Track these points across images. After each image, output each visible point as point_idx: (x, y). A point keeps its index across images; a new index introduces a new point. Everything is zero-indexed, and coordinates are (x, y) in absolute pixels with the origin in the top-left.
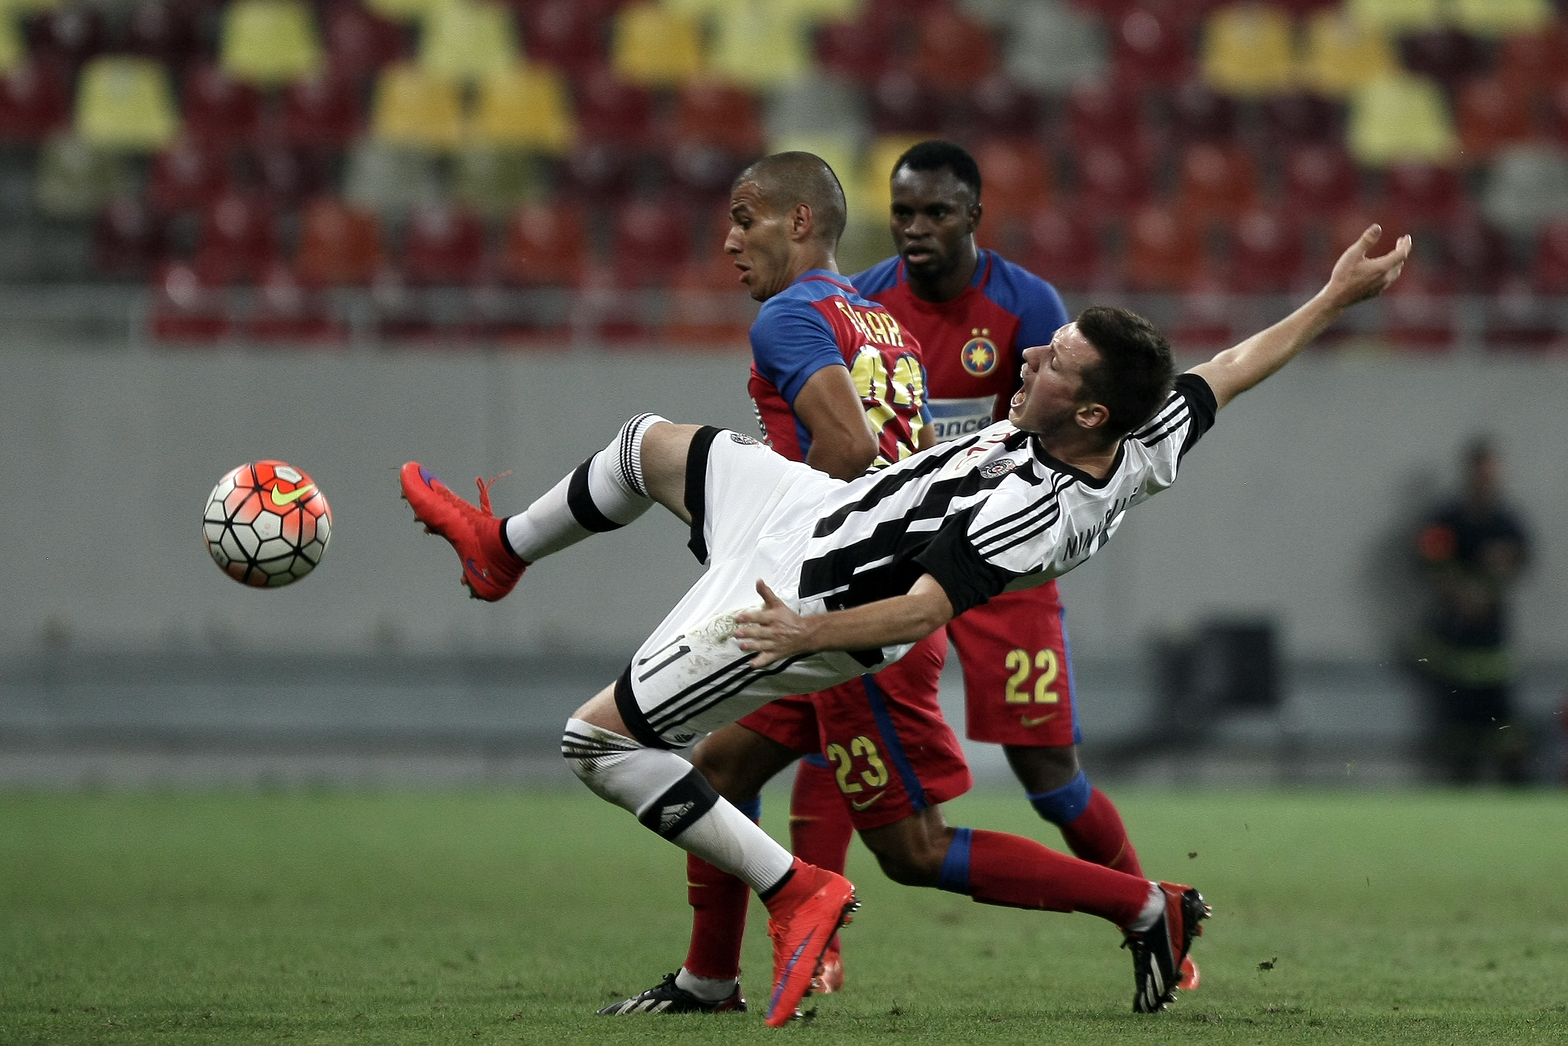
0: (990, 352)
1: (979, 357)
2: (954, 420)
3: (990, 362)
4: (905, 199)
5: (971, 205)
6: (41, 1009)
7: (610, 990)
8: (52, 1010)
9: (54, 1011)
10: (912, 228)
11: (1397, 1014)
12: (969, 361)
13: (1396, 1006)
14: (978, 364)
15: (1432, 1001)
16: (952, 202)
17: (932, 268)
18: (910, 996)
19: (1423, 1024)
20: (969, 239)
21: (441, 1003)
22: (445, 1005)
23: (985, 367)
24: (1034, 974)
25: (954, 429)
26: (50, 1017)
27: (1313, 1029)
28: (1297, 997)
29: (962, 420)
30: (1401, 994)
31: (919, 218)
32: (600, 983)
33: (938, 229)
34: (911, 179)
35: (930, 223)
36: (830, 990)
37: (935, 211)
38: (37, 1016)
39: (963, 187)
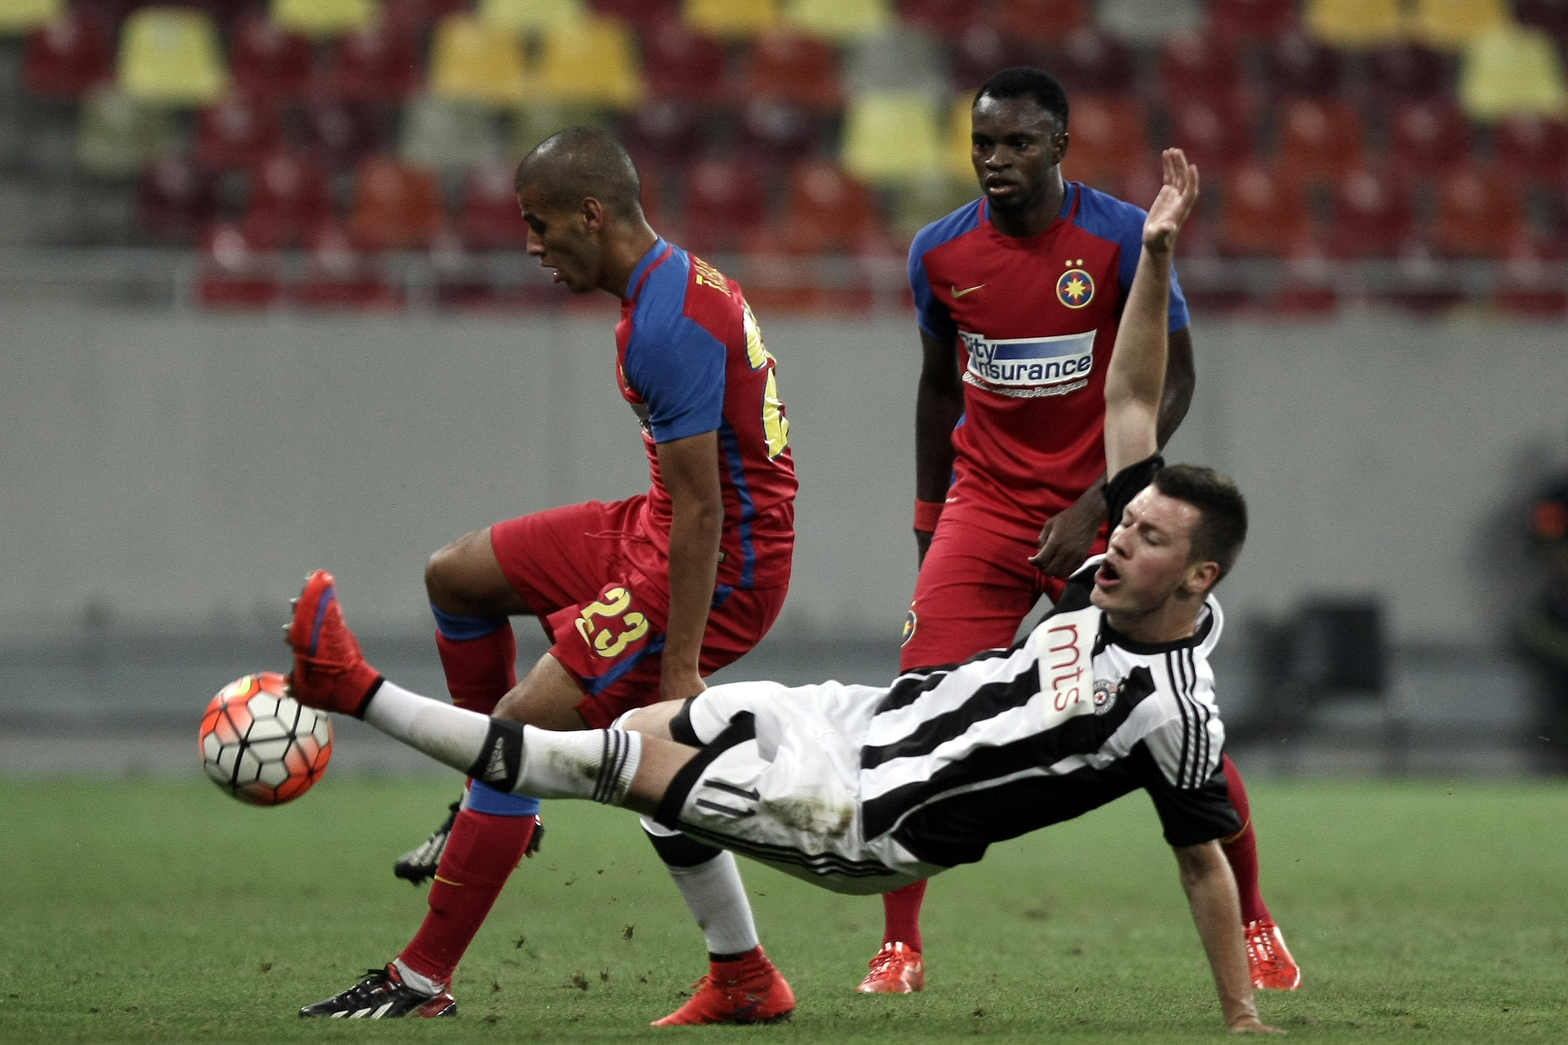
0: (1086, 283)
1: (1075, 289)
2: (1052, 360)
3: (1087, 293)
4: (985, 129)
5: (1057, 135)
6: (80, 1009)
7: (678, 992)
8: (92, 1010)
9: (94, 1011)
10: (993, 158)
11: (1507, 1016)
12: (1065, 295)
13: (1506, 1008)
14: (1076, 297)
15: (1544, 1002)
16: (1034, 132)
17: (1015, 200)
18: (994, 996)
19: (1534, 1026)
20: (1055, 169)
21: (501, 1003)
22: (505, 1004)
23: (1082, 299)
24: (1124, 974)
25: (1053, 369)
26: (90, 1016)
27: (1419, 1031)
28: (1402, 998)
29: (1061, 360)
30: (1511, 994)
31: (999, 148)
32: (669, 982)
33: (1018, 159)
34: (991, 107)
35: (1011, 153)
36: (910, 991)
37: (1016, 141)
38: (75, 1016)
39: (1047, 115)
